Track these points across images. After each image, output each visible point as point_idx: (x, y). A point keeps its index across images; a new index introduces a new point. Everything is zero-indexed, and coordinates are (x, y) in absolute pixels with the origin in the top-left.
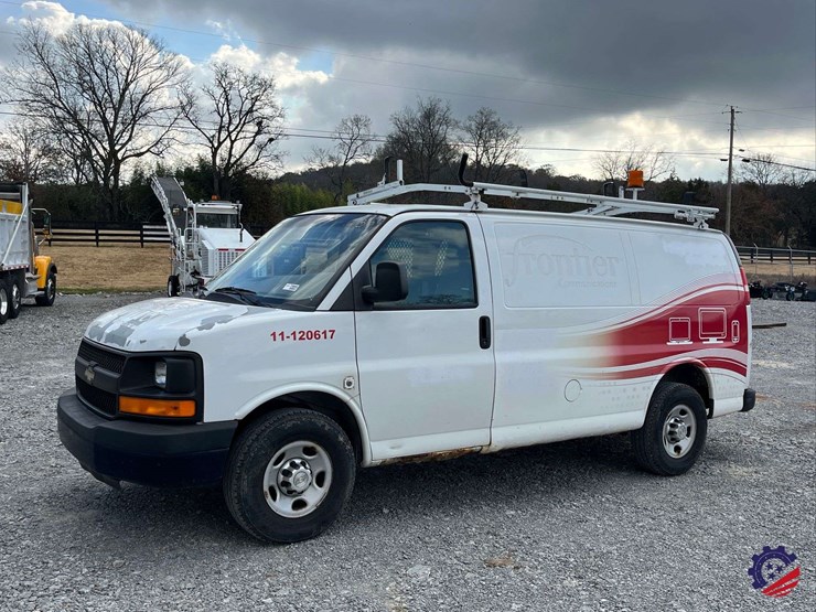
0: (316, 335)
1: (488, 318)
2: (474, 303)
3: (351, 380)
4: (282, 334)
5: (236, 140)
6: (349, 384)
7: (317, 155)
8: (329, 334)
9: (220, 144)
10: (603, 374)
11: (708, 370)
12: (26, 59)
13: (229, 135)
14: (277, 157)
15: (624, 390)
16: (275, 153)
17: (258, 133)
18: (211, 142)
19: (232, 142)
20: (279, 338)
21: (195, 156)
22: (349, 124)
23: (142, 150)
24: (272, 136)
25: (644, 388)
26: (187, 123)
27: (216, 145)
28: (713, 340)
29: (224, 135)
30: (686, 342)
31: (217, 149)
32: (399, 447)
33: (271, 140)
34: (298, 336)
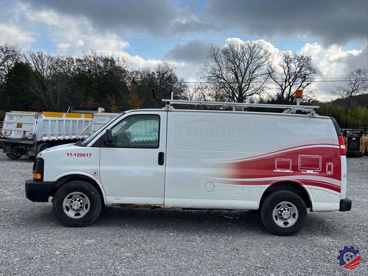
0: (84, 155)
1: (163, 153)
2: (157, 147)
3: (96, 172)
4: (71, 154)
5: (292, 85)
6: (95, 173)
7: (338, 89)
8: (89, 155)
9: (286, 87)
10: (228, 181)
11: (305, 186)
12: (210, 61)
13: (289, 84)
14: (311, 92)
15: (243, 190)
16: (310, 90)
17: (303, 82)
18: (281, 87)
19: (291, 87)
20: (70, 155)
21: (276, 94)
22: (355, 73)
23: (253, 93)
24: (309, 82)
25: (257, 190)
26: (271, 80)
27: (284, 88)
28: (309, 172)
29: (288, 83)
30: (288, 171)
31: (284, 90)
32: (119, 200)
33: (308, 84)
34: (77, 155)
